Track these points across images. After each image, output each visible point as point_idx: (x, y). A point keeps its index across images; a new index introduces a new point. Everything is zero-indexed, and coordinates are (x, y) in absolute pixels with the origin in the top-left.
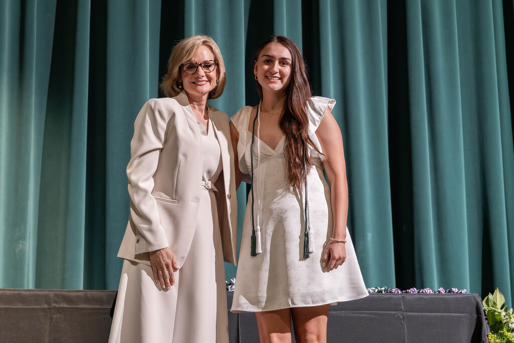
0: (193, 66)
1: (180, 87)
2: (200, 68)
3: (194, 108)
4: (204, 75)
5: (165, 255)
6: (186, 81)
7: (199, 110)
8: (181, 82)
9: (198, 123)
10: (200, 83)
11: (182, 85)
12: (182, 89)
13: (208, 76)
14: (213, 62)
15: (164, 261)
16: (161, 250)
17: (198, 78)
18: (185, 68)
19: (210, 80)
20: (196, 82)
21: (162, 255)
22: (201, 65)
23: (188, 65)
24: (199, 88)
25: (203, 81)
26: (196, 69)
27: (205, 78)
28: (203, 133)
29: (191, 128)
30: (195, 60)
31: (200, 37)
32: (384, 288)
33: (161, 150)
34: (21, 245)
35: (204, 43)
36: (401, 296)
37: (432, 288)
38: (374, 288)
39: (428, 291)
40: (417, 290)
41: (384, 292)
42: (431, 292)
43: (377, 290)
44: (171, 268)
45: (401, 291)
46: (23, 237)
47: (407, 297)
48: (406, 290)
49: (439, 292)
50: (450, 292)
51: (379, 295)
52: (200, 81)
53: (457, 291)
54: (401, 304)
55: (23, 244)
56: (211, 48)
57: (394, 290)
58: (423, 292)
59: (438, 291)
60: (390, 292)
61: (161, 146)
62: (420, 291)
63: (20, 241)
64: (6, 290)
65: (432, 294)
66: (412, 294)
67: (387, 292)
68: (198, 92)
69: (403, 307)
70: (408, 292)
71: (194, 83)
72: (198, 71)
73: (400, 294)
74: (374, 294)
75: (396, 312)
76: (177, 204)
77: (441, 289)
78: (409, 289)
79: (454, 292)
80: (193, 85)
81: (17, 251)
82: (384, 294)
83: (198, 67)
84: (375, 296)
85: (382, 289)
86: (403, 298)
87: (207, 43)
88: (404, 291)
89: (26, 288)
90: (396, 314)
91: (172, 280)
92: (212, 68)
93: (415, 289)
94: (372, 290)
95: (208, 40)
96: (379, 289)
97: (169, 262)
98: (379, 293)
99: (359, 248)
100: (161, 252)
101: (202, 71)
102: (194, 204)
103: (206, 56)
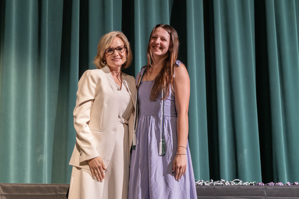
2: (115, 50)
3: (113, 74)
4: (118, 55)
6: (109, 59)
8: (105, 59)
9: (115, 84)
10: (116, 60)
11: (106, 62)
12: (106, 64)
13: (120, 55)
14: (123, 47)
17: (114, 57)
18: (107, 51)
19: (122, 57)
20: (114, 59)
22: (116, 49)
23: (108, 49)
24: (116, 63)
25: (118, 58)
26: (113, 51)
27: (119, 57)
30: (113, 46)
31: (115, 32)
33: (93, 100)
34: (40, 158)
35: (117, 36)
36: (264, 187)
37: (283, 182)
39: (280, 184)
42: (282, 185)
44: (102, 168)
45: (264, 184)
46: (41, 153)
47: (268, 187)
49: (287, 184)
50: (293, 184)
51: (251, 187)
52: (116, 59)
54: (264, 192)
55: (42, 157)
56: (122, 39)
57: (260, 184)
61: (93, 98)
62: (275, 184)
63: (40, 155)
65: (283, 186)
66: (271, 186)
68: (115, 65)
69: (265, 193)
71: (112, 60)
72: (115, 53)
73: (264, 186)
74: (248, 186)
75: (261, 197)
76: (102, 133)
77: (288, 183)
78: (269, 183)
79: (296, 185)
81: (39, 161)
82: (254, 186)
83: (114, 50)
84: (249, 187)
86: (266, 188)
87: (119, 36)
88: (266, 184)
90: (261, 198)
92: (122, 51)
93: (272, 183)
95: (120, 34)
96: (251, 183)
97: (101, 165)
98: (251, 185)
99: (239, 159)
100: (95, 160)
101: (117, 53)
102: (113, 132)
103: (119, 43)
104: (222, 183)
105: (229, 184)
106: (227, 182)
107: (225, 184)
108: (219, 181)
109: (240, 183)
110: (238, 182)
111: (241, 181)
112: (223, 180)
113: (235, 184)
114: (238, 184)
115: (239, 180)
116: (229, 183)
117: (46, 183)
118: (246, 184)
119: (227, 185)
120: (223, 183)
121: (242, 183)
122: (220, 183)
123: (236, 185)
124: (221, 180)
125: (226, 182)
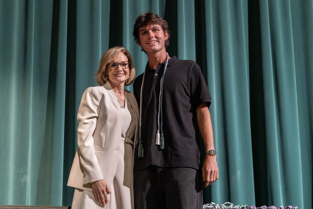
0: (115, 65)
1: (107, 78)
2: (119, 65)
4: (122, 70)
5: (101, 184)
6: (110, 74)
7: (119, 93)
8: (107, 75)
9: (118, 101)
10: (119, 75)
11: (108, 77)
12: (108, 79)
13: (124, 71)
14: (127, 62)
15: (100, 188)
16: (99, 181)
17: (118, 72)
18: (110, 66)
19: (125, 73)
20: (116, 75)
21: (99, 185)
22: (120, 64)
23: (112, 64)
24: (119, 78)
25: (121, 74)
26: (117, 66)
27: (122, 72)
28: (122, 107)
29: (114, 105)
30: (117, 60)
32: (245, 206)
33: (97, 118)
34: (24, 178)
35: (122, 51)
38: (239, 206)
39: (274, 207)
40: (267, 207)
41: (245, 208)
43: (241, 207)
44: (105, 192)
45: (256, 207)
46: (25, 173)
48: (260, 207)
50: (287, 208)
52: (120, 74)
53: (292, 207)
55: (26, 177)
57: (252, 207)
58: (270, 208)
59: (280, 207)
60: (250, 208)
61: (97, 115)
62: (268, 207)
63: (24, 176)
64: (15, 206)
67: (248, 208)
68: (118, 81)
70: (261, 208)
71: (115, 75)
72: (118, 68)
76: (105, 152)
77: (282, 207)
80: (115, 76)
81: (22, 181)
85: (244, 206)
87: (124, 51)
88: (258, 208)
89: (27, 205)
91: (106, 200)
92: (127, 66)
93: (265, 206)
94: (238, 207)
97: (104, 189)
98: (243, 208)
99: (232, 181)
100: (98, 183)
101: (121, 68)
102: (116, 152)
103: (123, 58)
104: (211, 206)
105: (219, 208)
106: (218, 205)
107: (215, 207)
108: (208, 204)
109: (231, 206)
110: (229, 205)
111: (232, 204)
112: (213, 203)
113: (225, 207)
114: (229, 207)
115: (230, 203)
116: (219, 206)
117: (29, 205)
118: (237, 207)
119: (217, 208)
120: (213, 206)
121: (233, 206)
122: (210, 206)
123: (227, 208)
124: (211, 203)
125: (216, 205)
